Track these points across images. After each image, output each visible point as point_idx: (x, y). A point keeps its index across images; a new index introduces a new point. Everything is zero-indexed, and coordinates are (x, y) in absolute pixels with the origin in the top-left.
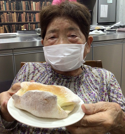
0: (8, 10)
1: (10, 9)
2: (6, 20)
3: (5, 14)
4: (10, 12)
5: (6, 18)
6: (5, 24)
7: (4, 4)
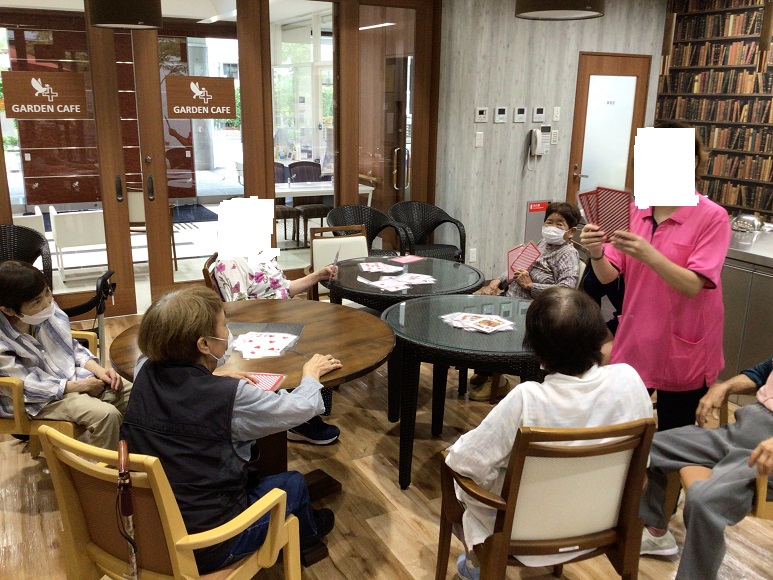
0: (757, 150)
1: (762, 148)
2: (747, 173)
3: (749, 158)
4: (760, 156)
5: (748, 168)
6: (742, 183)
7: (752, 135)
